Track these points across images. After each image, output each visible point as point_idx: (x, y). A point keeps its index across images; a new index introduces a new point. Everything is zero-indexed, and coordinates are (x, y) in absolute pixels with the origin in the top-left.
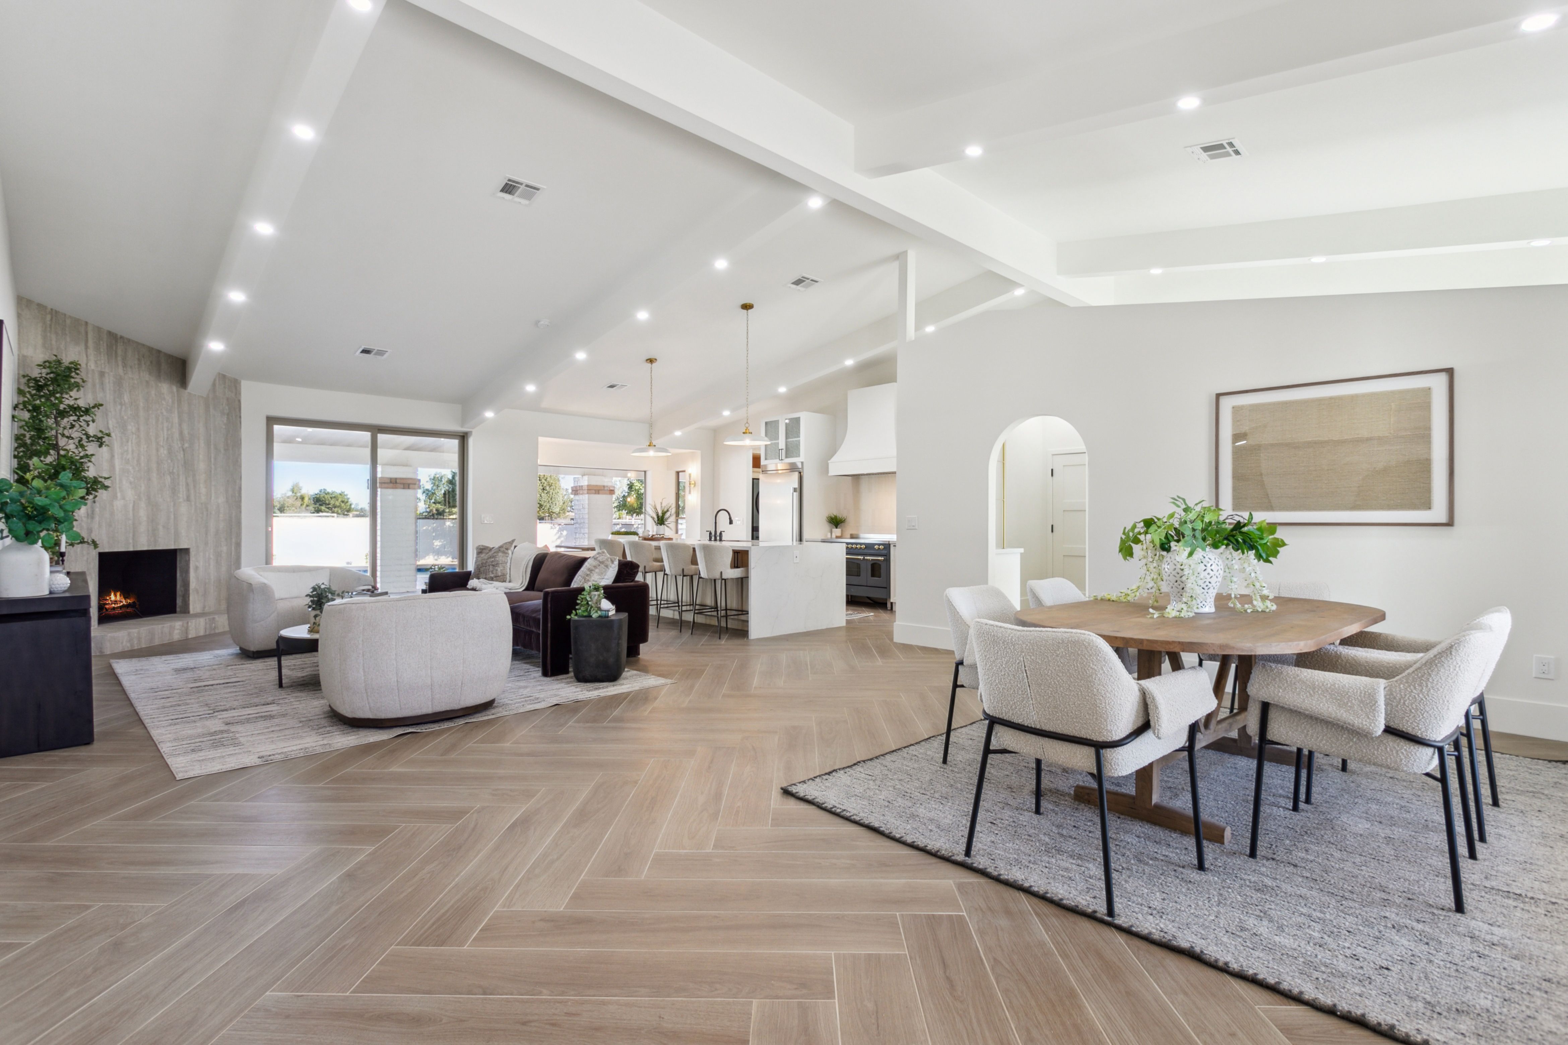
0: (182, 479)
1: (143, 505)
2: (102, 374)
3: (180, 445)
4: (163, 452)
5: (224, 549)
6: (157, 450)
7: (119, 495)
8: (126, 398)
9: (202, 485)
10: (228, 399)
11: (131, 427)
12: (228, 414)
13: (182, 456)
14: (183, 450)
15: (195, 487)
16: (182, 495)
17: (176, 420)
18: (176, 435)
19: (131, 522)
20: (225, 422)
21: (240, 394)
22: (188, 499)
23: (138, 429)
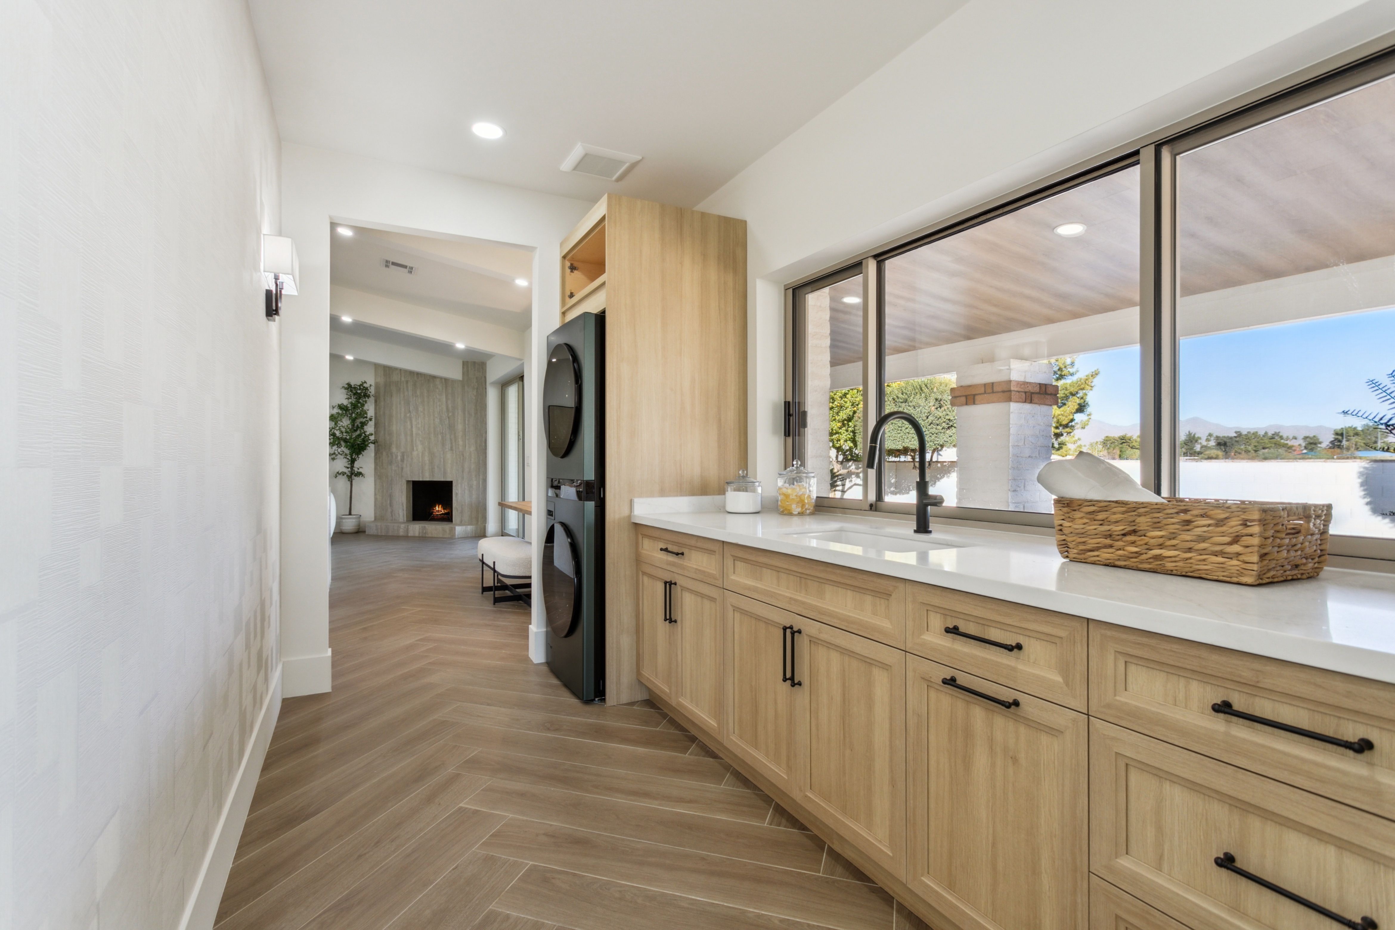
0: (448, 436)
1: (427, 454)
2: (407, 382)
3: (446, 415)
4: (437, 421)
5: (475, 483)
6: (434, 420)
7: (415, 448)
8: (418, 393)
9: (460, 440)
10: (477, 378)
11: (421, 409)
12: (477, 389)
13: (448, 422)
14: (448, 418)
15: (455, 441)
16: (448, 446)
17: (444, 399)
18: (445, 409)
19: (420, 464)
20: (475, 394)
21: (486, 372)
22: (452, 449)
23: (424, 409)
